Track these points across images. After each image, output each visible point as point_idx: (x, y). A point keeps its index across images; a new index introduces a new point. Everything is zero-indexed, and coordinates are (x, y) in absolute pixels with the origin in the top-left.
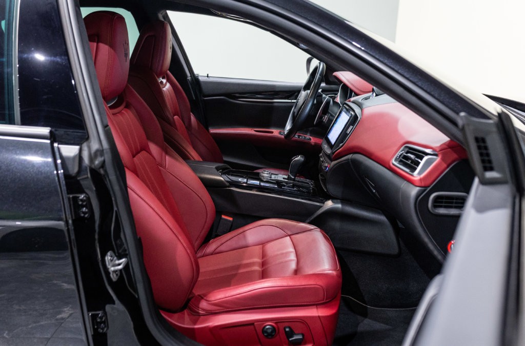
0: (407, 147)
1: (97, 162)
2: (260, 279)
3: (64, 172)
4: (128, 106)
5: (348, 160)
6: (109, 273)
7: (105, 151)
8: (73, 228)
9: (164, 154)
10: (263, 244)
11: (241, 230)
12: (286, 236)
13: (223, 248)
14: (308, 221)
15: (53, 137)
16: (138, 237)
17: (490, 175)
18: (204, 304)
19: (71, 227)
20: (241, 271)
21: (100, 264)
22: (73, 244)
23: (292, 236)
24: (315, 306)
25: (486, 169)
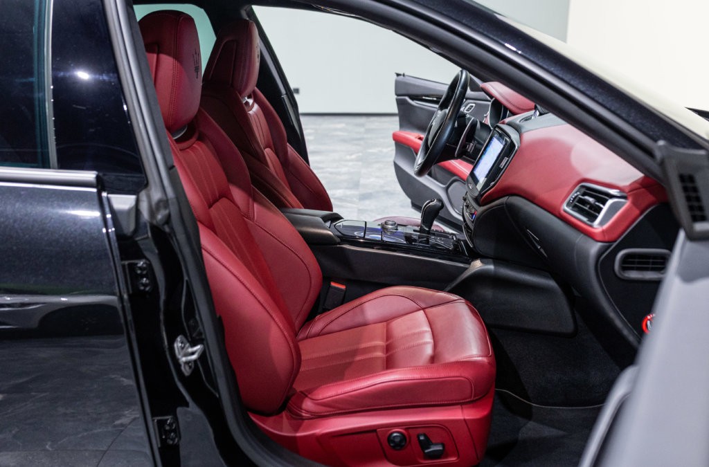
0: (583, 187)
1: (159, 217)
2: (383, 370)
3: (116, 231)
4: (201, 138)
5: (502, 204)
6: (180, 365)
7: (170, 202)
8: (129, 305)
9: (251, 200)
10: (387, 320)
11: (357, 302)
12: (419, 310)
13: (333, 327)
14: (449, 288)
15: (100, 184)
16: (218, 316)
17: (700, 227)
18: (308, 405)
19: (127, 305)
20: (358, 358)
21: (167, 353)
22: (130, 327)
23: (427, 310)
24: (459, 406)
25: (696, 219)
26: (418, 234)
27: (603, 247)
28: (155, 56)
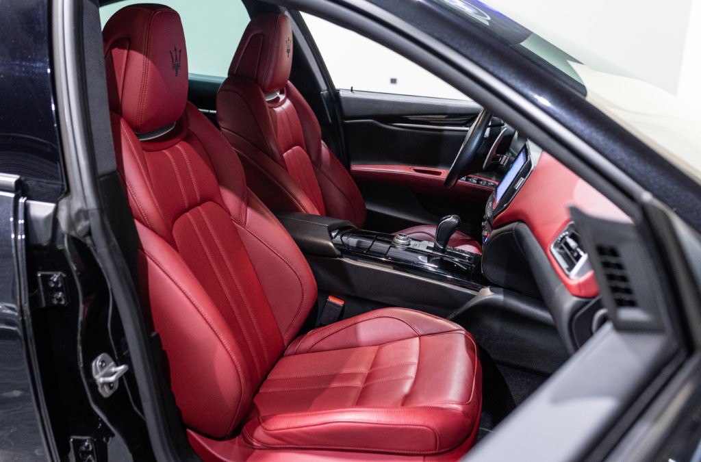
1: (79, 228)
3: (26, 238)
5: (510, 230)
6: (97, 386)
7: (90, 212)
8: (30, 320)
9: (243, 205)
10: (380, 344)
11: (352, 321)
12: (415, 336)
13: (323, 345)
14: (452, 316)
15: (21, 189)
16: (154, 334)
17: (627, 314)
20: (335, 385)
21: (82, 372)
22: (29, 341)
23: (422, 338)
24: (422, 457)
25: (621, 303)
26: (431, 251)
27: (578, 302)
28: (126, 52)
